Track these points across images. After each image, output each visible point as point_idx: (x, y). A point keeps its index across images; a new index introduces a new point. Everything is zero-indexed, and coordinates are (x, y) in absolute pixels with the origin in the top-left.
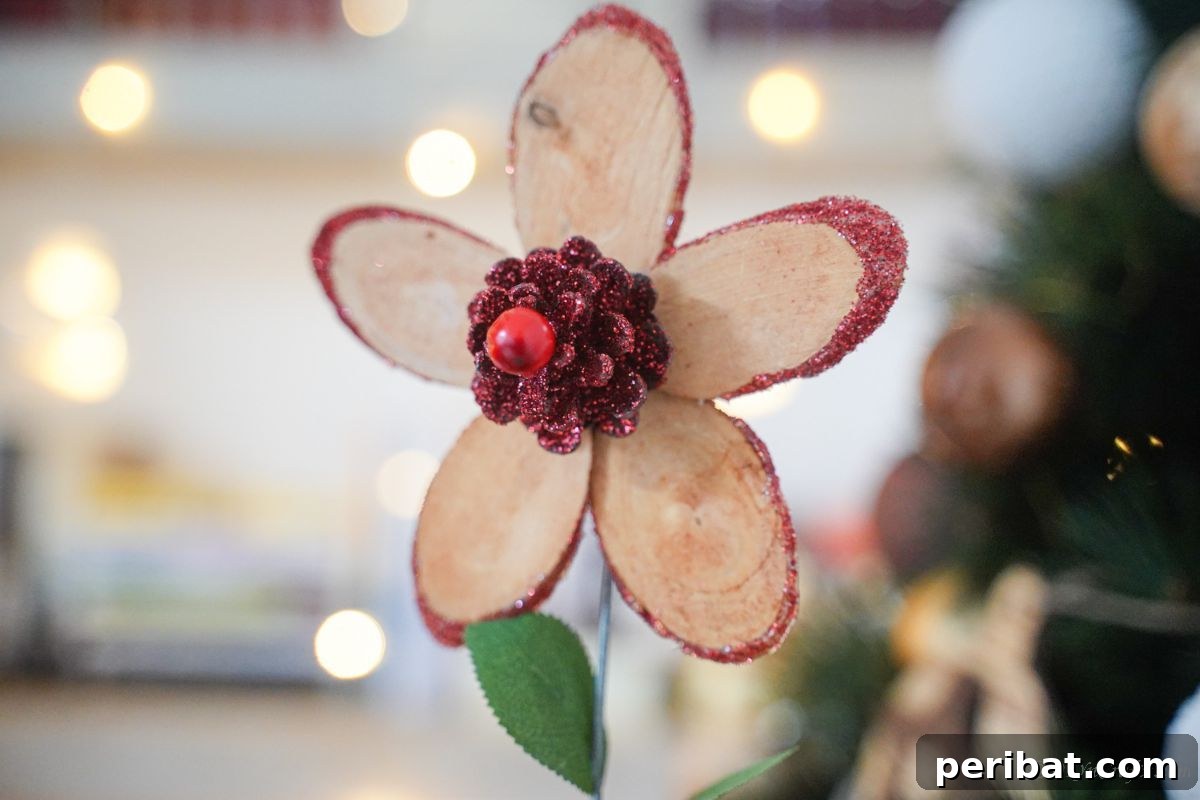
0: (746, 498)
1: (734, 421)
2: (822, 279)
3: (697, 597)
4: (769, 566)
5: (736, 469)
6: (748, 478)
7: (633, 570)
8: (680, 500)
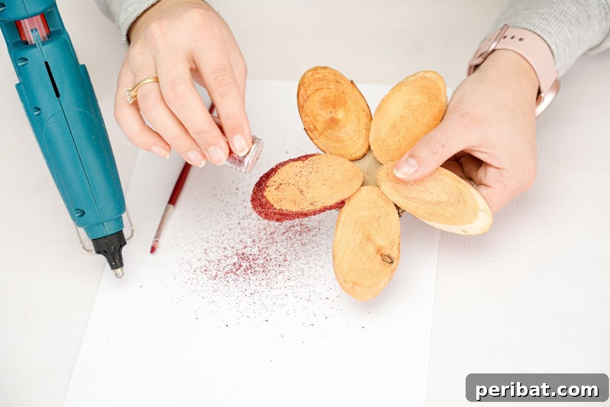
0: (314, 120)
4: (305, 97)
5: (316, 130)
6: (312, 127)
8: (337, 120)
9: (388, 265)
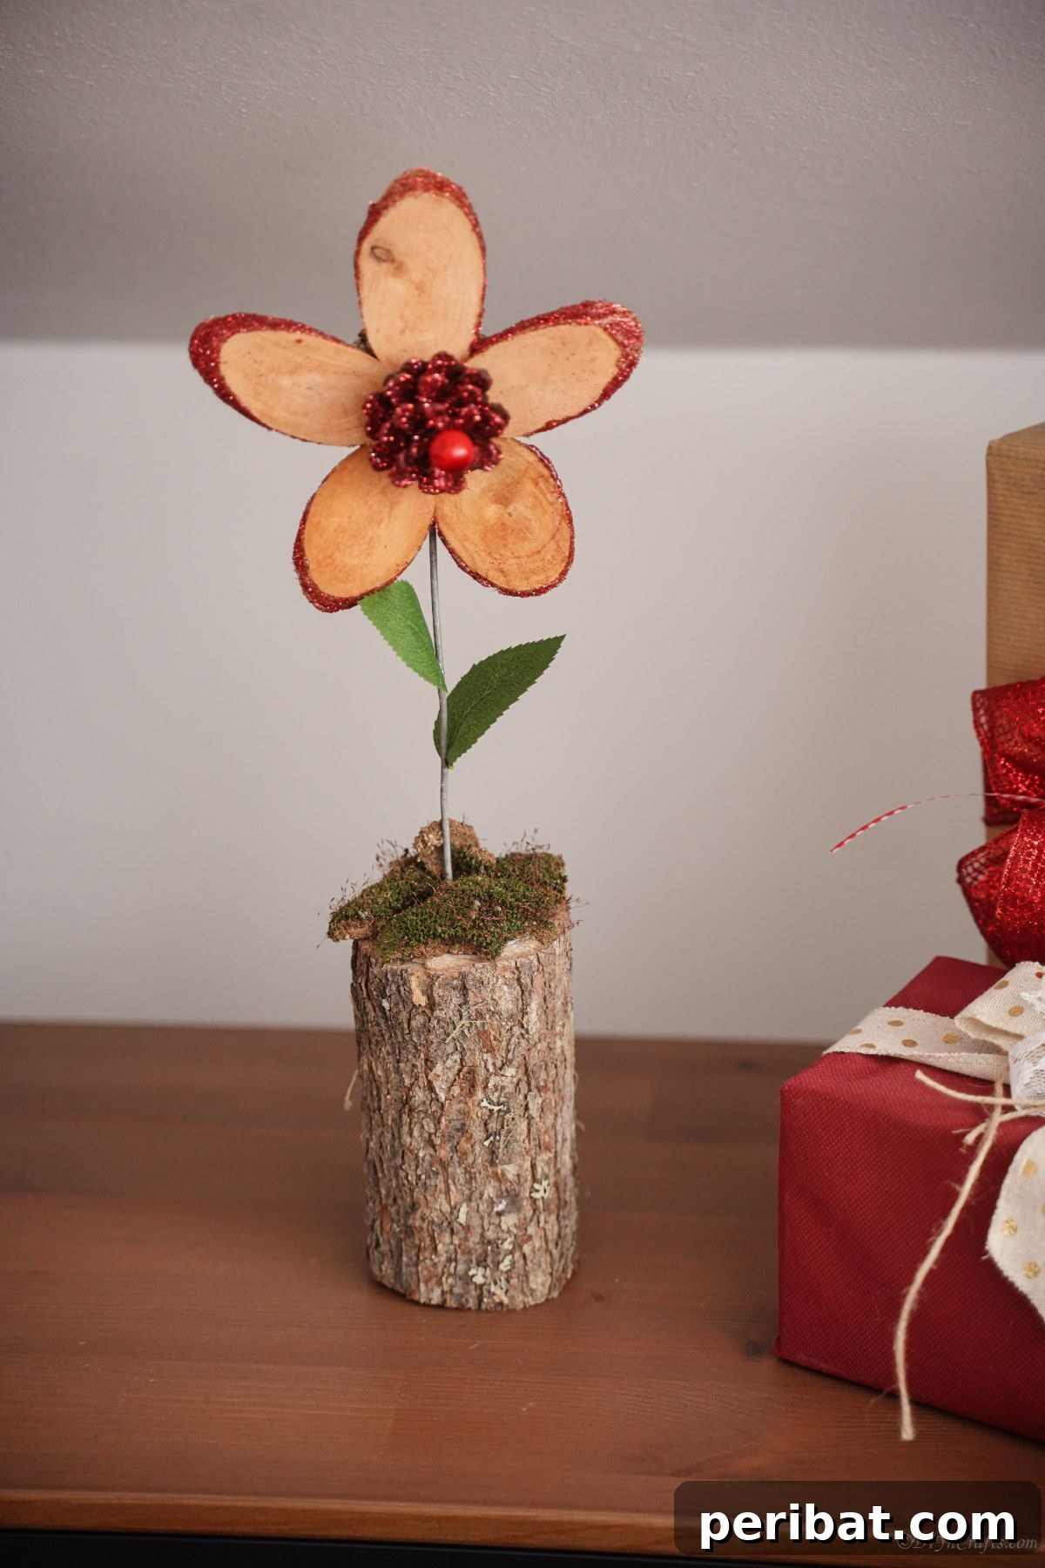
0: (541, 497)
1: (530, 448)
2: (593, 360)
3: (512, 561)
4: (558, 536)
5: (533, 479)
6: (542, 484)
7: (467, 550)
8: (496, 502)
9: (380, 244)
